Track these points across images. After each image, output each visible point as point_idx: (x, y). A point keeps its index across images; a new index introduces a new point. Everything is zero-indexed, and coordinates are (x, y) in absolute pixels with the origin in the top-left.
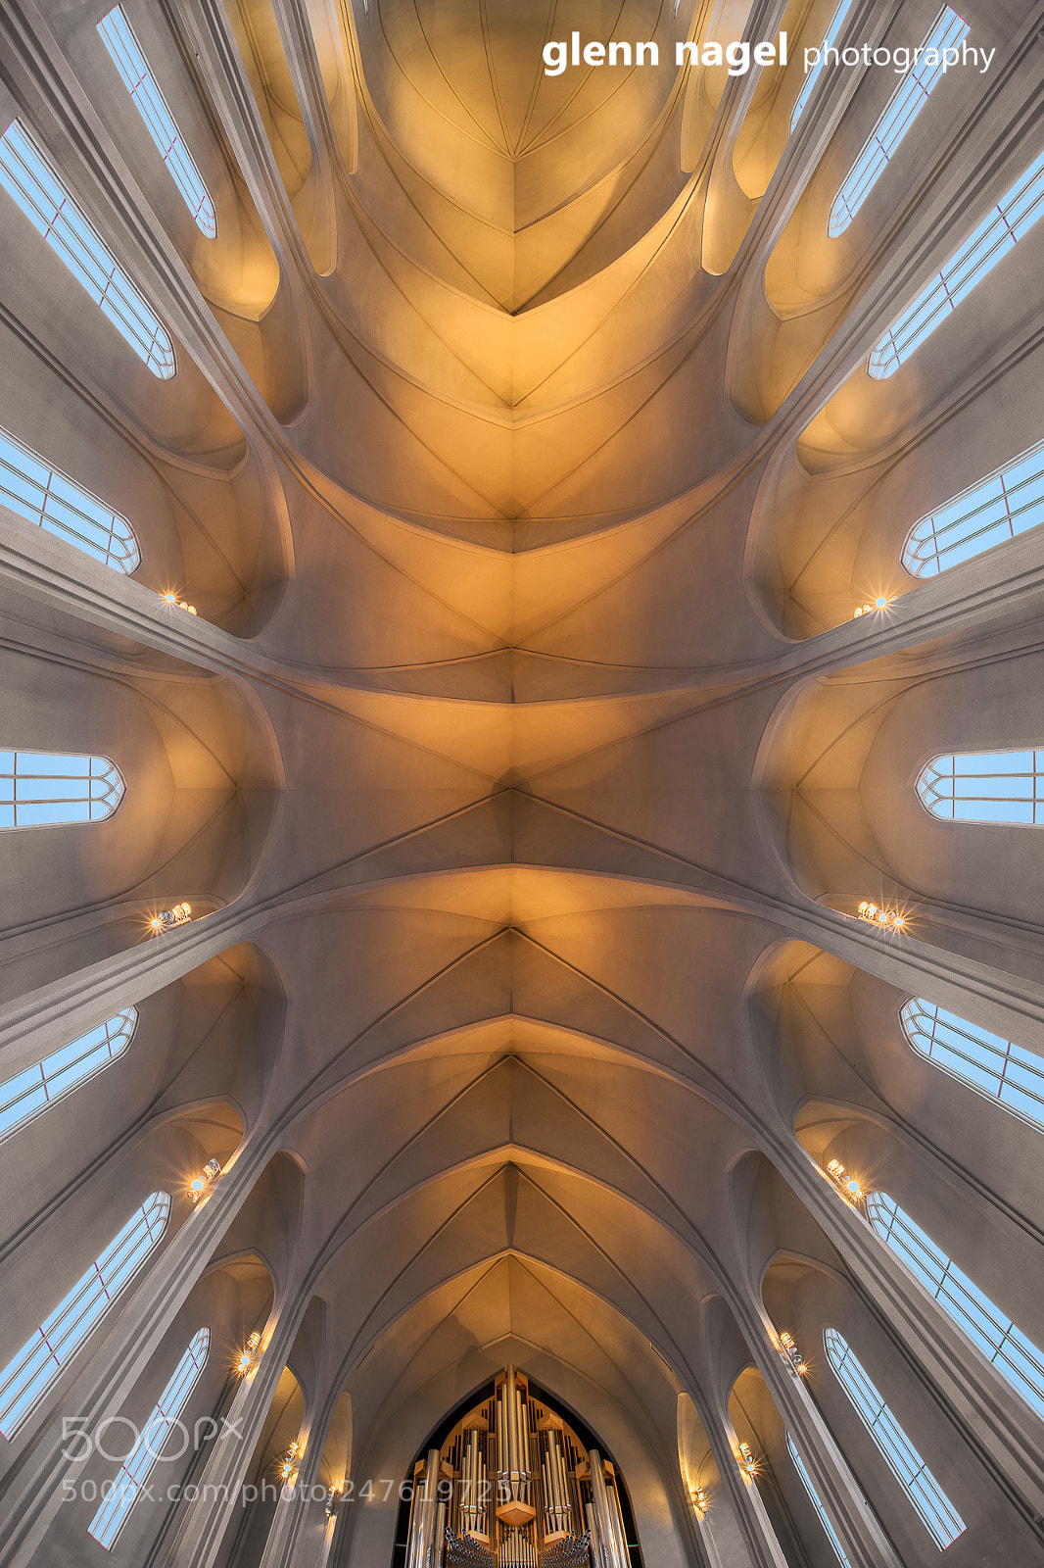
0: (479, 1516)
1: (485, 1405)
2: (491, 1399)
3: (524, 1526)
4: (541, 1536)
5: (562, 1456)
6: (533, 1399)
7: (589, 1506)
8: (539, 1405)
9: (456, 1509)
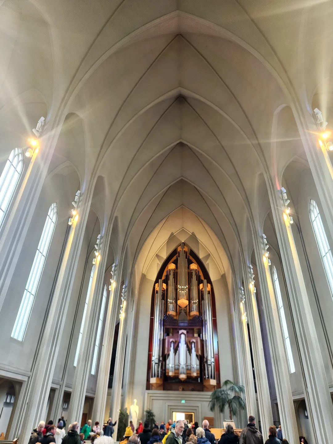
0: (173, 305)
2: (177, 255)
3: (185, 307)
4: (189, 312)
5: (197, 280)
7: (202, 301)
9: (167, 301)
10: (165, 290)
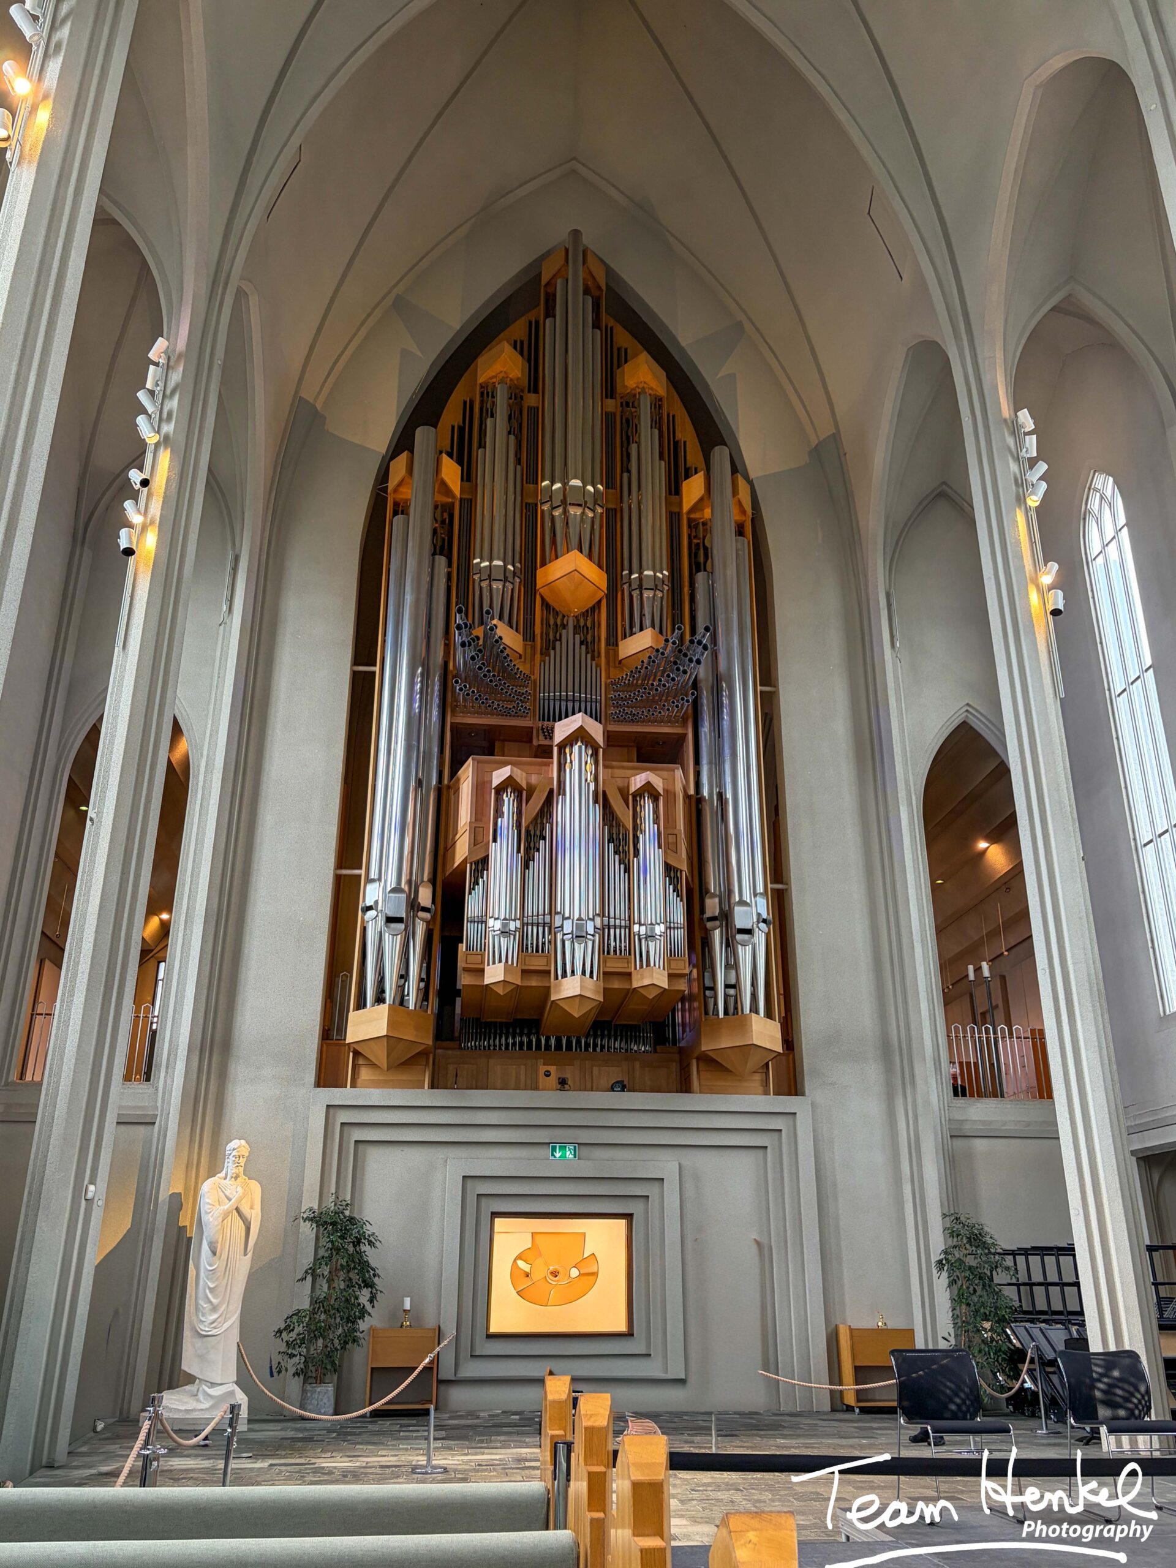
0: (510, 587)
1: (519, 329)
2: (531, 316)
3: (585, 614)
4: (613, 642)
5: (661, 457)
6: (612, 322)
7: (700, 577)
8: (623, 338)
9: (466, 568)
10: (452, 505)
